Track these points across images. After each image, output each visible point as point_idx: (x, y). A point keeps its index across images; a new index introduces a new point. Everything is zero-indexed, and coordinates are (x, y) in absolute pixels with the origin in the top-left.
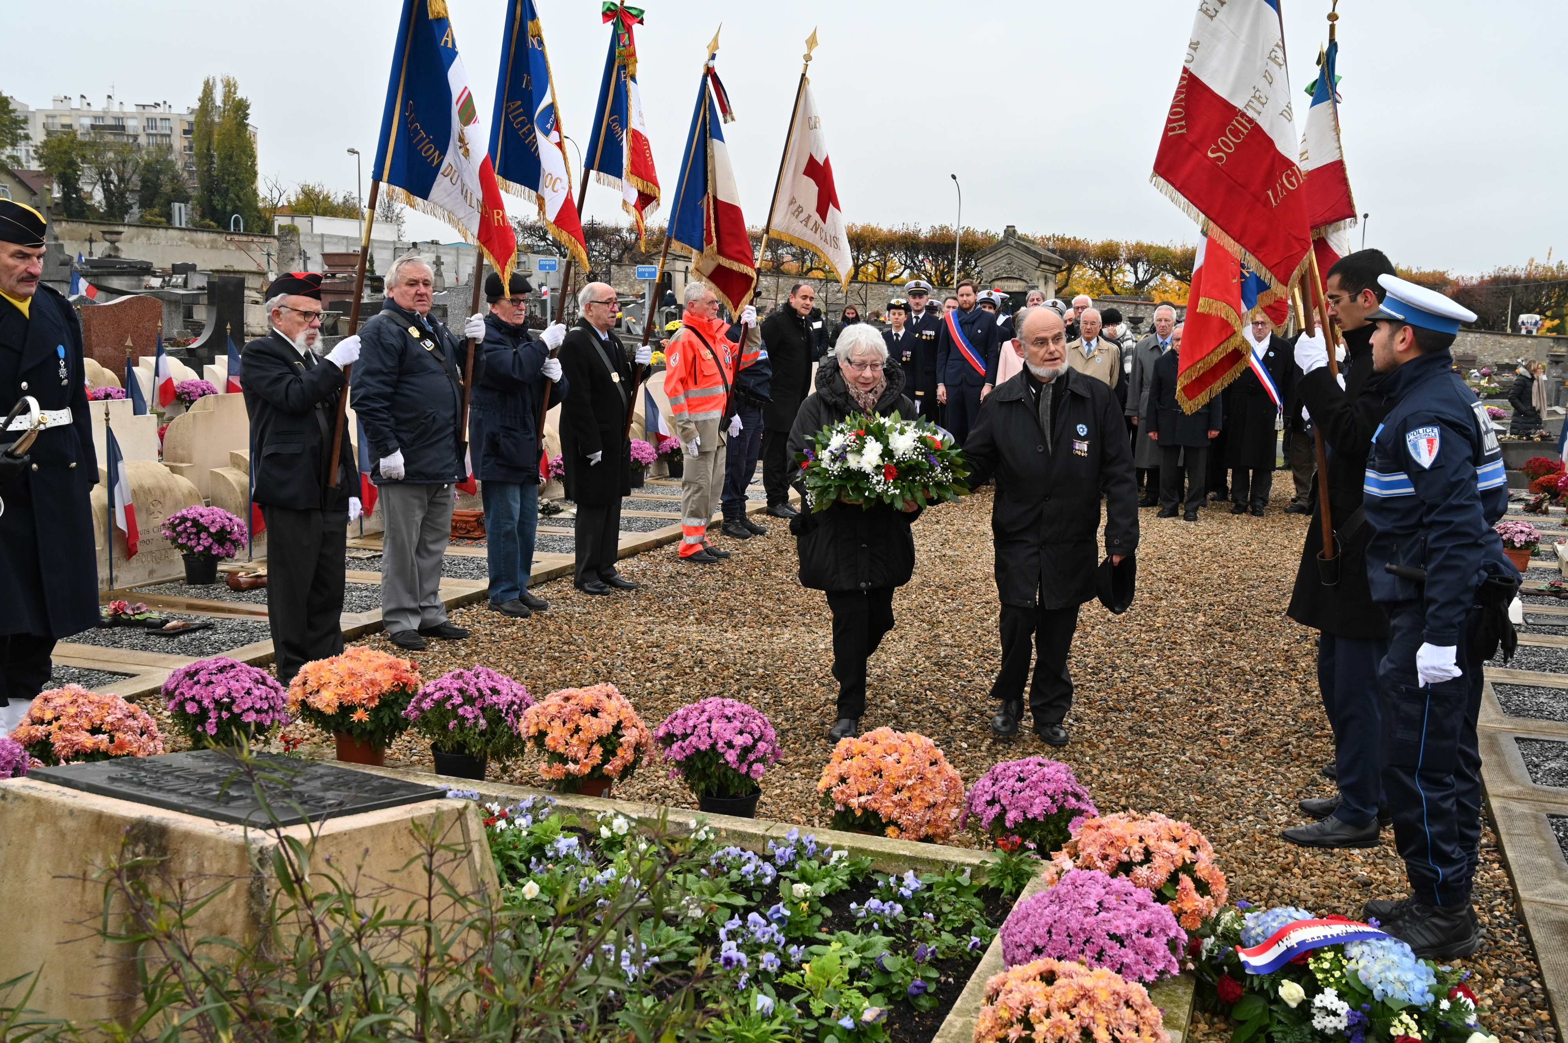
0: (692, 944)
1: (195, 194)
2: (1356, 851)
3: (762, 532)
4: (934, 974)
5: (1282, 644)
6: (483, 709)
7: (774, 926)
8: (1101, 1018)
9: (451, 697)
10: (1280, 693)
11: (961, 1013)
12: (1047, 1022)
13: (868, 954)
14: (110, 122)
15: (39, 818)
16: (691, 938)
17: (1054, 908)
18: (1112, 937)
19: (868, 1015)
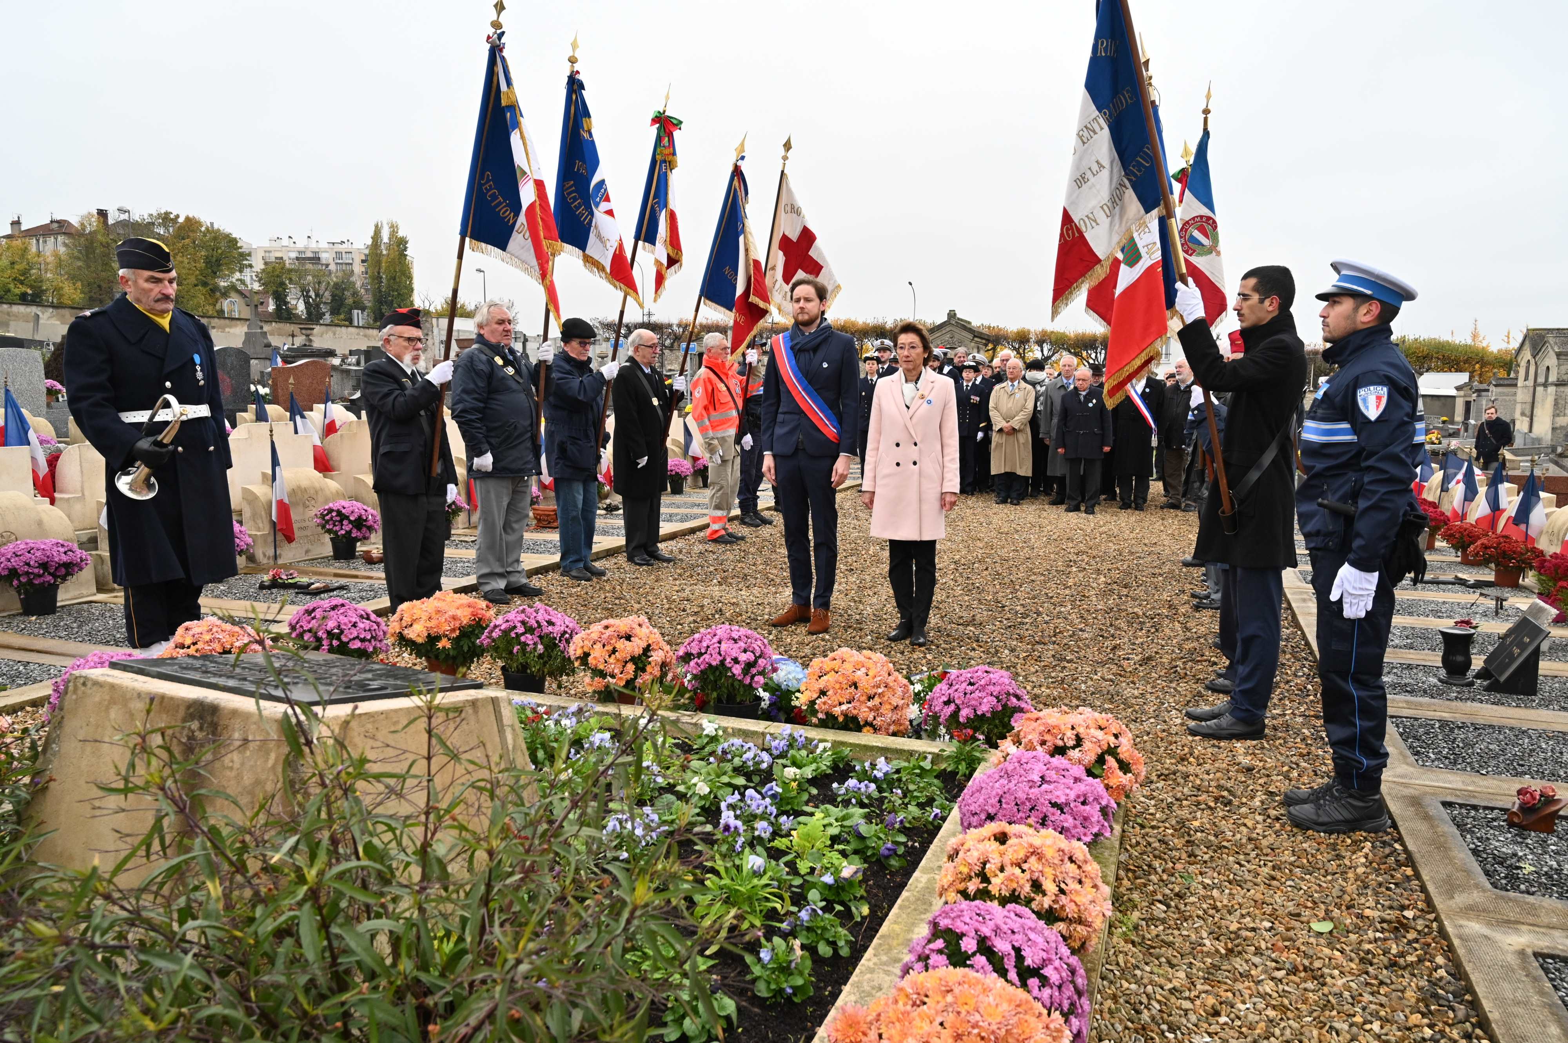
0: (698, 815)
1: (369, 304)
2: (1238, 745)
3: (770, 523)
4: (902, 839)
5: (1165, 596)
6: (541, 637)
7: (768, 800)
8: (1049, 871)
9: (515, 627)
10: (1167, 631)
11: (925, 871)
12: (1001, 875)
13: (846, 823)
14: (310, 255)
15: (112, 702)
16: (698, 810)
17: (1004, 781)
18: (1054, 805)
19: (846, 873)
